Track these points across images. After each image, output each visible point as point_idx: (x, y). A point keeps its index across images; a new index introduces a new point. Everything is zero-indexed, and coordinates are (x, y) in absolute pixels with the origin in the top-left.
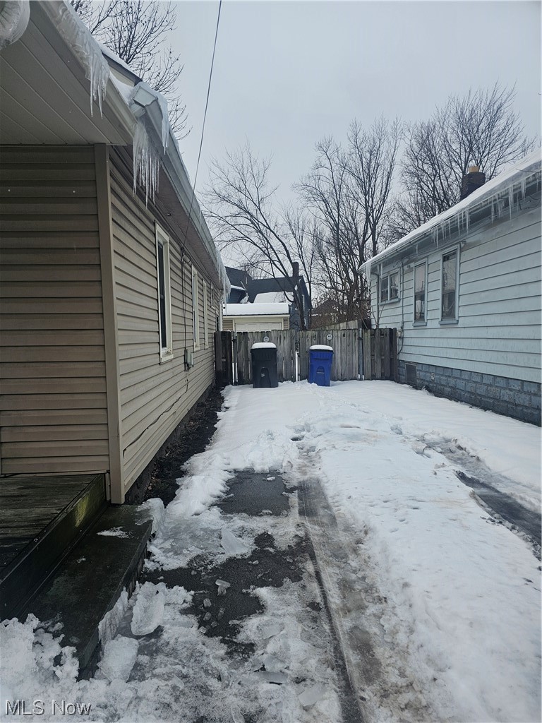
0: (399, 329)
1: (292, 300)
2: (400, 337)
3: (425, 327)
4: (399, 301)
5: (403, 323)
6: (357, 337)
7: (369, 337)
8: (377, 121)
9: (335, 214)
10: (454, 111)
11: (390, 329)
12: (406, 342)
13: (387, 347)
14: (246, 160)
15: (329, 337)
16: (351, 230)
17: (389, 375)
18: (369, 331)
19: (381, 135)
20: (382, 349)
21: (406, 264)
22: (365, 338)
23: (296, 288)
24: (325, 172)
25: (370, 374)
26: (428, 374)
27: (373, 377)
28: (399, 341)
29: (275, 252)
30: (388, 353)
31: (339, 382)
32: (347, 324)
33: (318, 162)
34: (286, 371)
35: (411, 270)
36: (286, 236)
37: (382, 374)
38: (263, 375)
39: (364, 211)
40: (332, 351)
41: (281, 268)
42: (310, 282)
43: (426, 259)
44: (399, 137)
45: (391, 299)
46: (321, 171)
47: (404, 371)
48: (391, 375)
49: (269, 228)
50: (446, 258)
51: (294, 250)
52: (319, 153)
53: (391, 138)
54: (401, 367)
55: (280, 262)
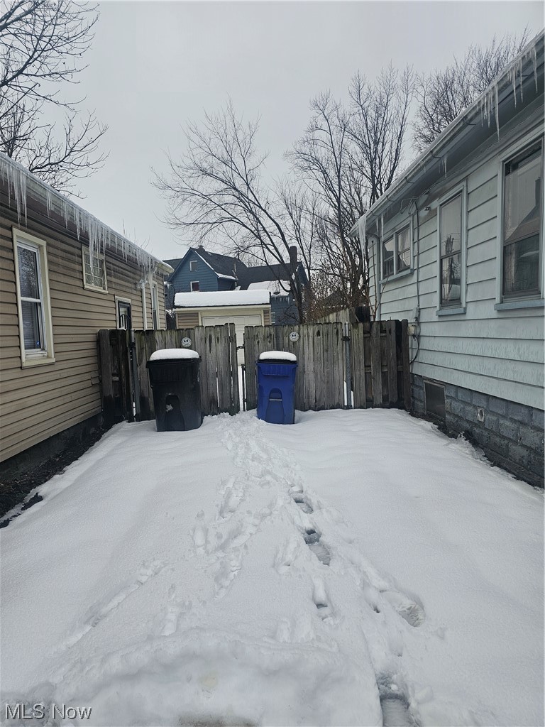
0: (411, 320)
1: (289, 289)
2: (414, 336)
3: (462, 318)
4: (412, 274)
5: (419, 310)
6: (340, 337)
7: (361, 335)
8: (385, 72)
9: (336, 187)
10: (475, 65)
11: (397, 321)
12: (425, 343)
13: (392, 352)
14: (230, 124)
15: (294, 337)
16: (356, 208)
17: (395, 399)
18: (361, 325)
19: (389, 89)
20: (383, 355)
21: (422, 207)
22: (354, 338)
23: (293, 277)
24: (321, 135)
25: (363, 398)
26: (469, 408)
27: (368, 404)
28: (412, 342)
29: (268, 234)
30: (393, 363)
31: (311, 412)
32: (337, 315)
33: (314, 124)
34: (222, 394)
35: (432, 214)
36: (281, 216)
37: (385, 398)
38: (170, 408)
39: (369, 184)
40: (294, 362)
41: (274, 251)
42: (309, 269)
43: (464, 183)
44: (411, 90)
45: (399, 270)
46: (318, 134)
47: (421, 393)
48: (400, 399)
49: (260, 207)
50: (510, 167)
51: (290, 233)
52: (314, 113)
53: (401, 93)
54: (417, 386)
55: (274, 245)
